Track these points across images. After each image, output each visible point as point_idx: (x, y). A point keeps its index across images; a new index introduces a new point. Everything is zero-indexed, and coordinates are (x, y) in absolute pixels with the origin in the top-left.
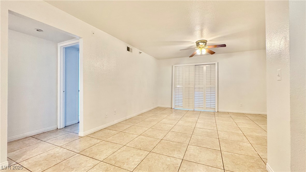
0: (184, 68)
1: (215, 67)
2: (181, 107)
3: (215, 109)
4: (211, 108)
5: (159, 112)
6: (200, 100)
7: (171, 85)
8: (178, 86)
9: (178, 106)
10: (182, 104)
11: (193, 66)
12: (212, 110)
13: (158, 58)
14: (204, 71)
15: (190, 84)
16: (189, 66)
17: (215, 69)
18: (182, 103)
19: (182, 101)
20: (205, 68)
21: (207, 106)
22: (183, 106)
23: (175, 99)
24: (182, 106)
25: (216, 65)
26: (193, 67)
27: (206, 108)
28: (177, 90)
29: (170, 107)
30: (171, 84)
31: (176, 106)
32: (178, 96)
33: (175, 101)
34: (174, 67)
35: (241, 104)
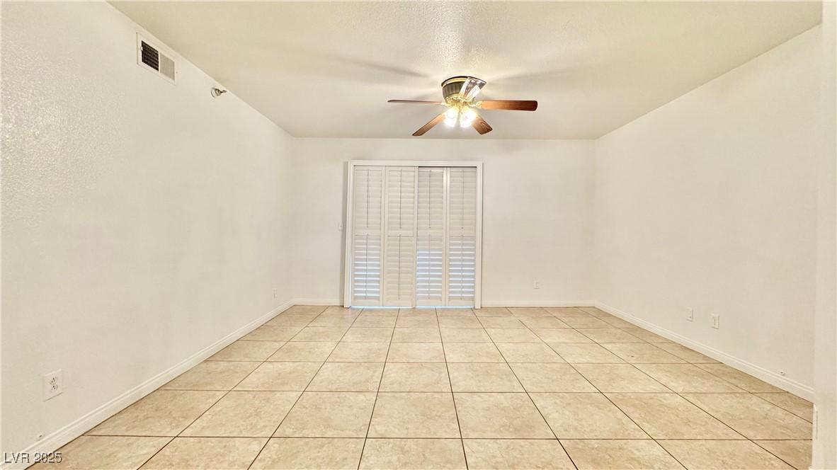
0: (384, 170)
1: (476, 177)
2: (374, 301)
3: (473, 299)
4: (461, 298)
5: (298, 329)
6: (434, 265)
7: (341, 228)
8: (365, 232)
9: (366, 298)
10: (378, 292)
11: (412, 169)
12: (466, 305)
13: (291, 132)
14: (445, 188)
15: (402, 226)
16: (400, 168)
17: (476, 182)
18: (378, 287)
19: (379, 281)
20: (447, 177)
21: (450, 292)
22: (381, 299)
23: (356, 275)
24: (378, 298)
25: (479, 170)
26: (413, 174)
27: (450, 299)
28: (362, 244)
29: (337, 302)
30: (341, 224)
31: (356, 298)
32: (366, 265)
33: (356, 281)
34: (352, 166)
35: (537, 283)
